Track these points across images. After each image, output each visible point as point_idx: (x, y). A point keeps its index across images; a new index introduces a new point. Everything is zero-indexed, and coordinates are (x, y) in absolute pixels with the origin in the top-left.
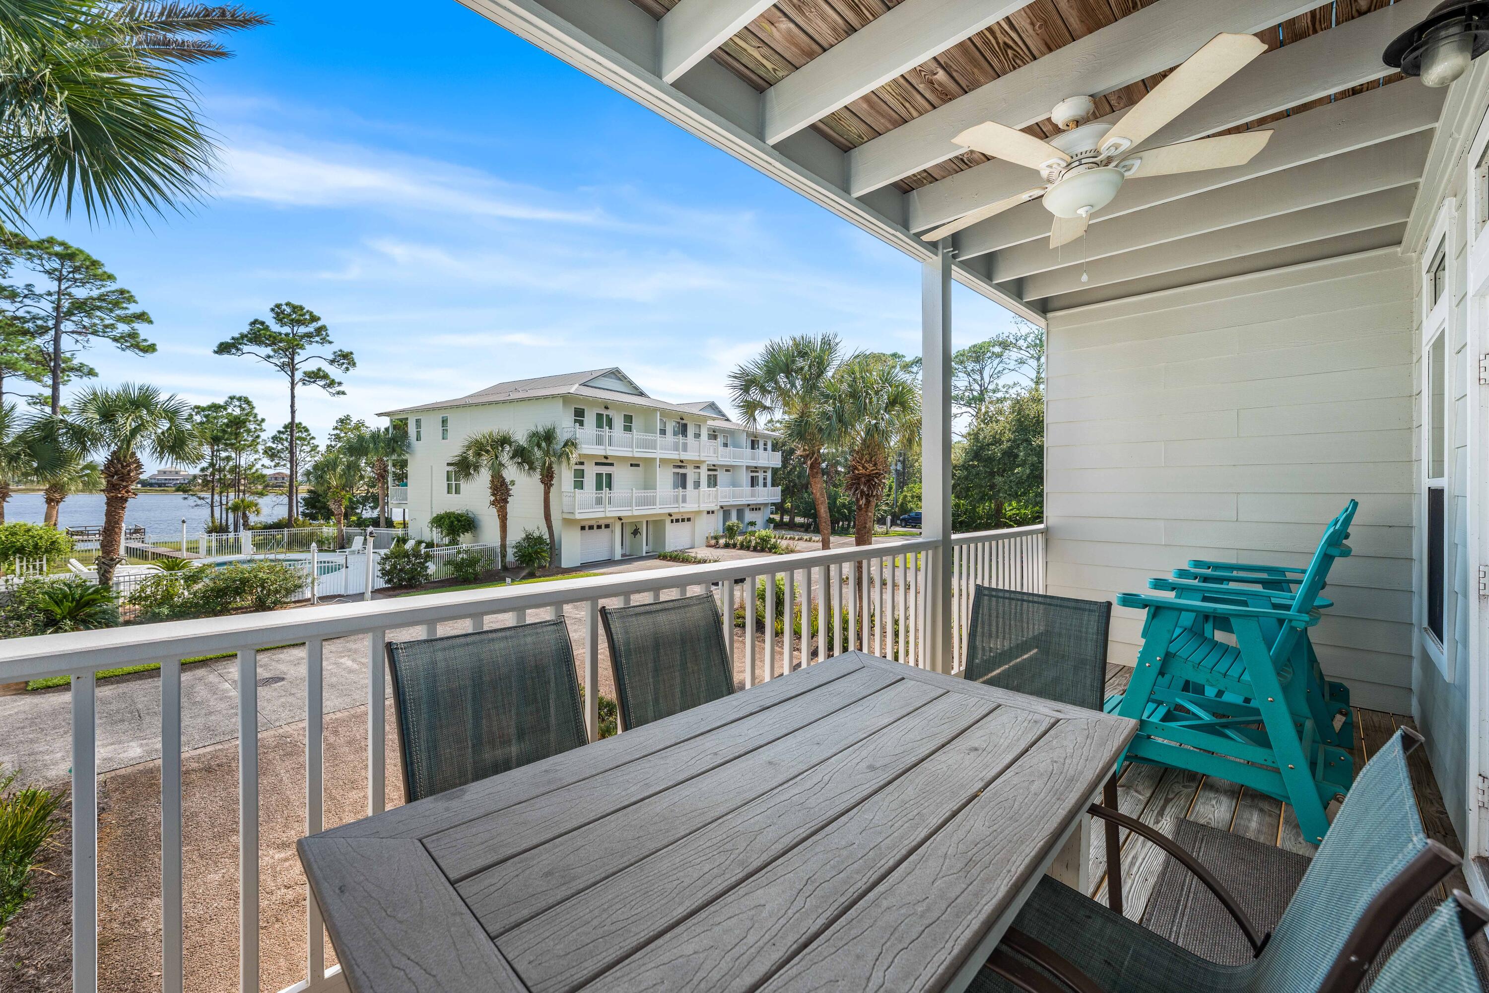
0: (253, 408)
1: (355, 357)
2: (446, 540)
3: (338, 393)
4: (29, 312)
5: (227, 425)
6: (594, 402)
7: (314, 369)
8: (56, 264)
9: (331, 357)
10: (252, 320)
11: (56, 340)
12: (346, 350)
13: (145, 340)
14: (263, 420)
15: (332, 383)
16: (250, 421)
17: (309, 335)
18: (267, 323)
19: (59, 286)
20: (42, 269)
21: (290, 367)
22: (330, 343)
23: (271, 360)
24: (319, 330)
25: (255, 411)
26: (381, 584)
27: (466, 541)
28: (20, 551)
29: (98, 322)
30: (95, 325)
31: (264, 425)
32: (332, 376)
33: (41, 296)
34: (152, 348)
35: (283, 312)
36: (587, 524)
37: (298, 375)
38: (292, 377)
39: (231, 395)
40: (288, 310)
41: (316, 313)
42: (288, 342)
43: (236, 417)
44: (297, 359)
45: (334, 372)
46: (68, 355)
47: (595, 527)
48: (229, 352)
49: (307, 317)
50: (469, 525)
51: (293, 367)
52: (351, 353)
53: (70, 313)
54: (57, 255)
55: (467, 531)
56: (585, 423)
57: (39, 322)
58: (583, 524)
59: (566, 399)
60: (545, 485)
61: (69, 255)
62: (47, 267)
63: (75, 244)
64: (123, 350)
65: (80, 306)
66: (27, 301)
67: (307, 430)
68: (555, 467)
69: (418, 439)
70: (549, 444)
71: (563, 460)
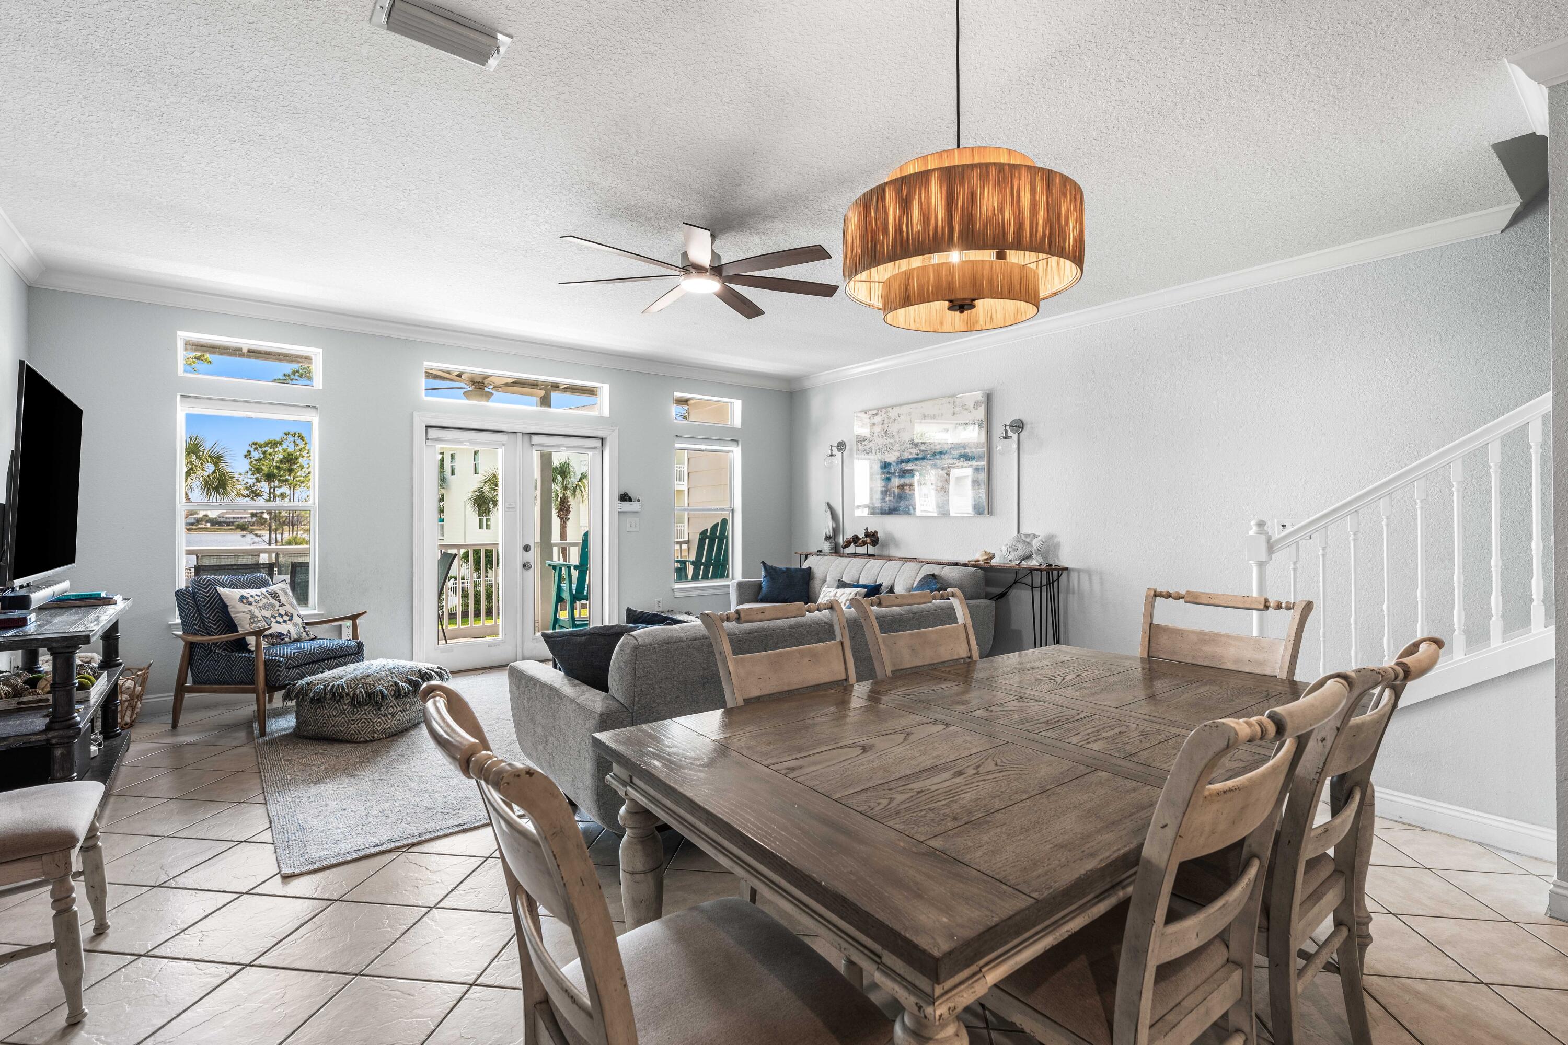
0: (306, 443)
5: (281, 462)
16: (303, 457)
25: (308, 446)
39: (287, 429)
43: (290, 454)
60: (562, 519)
68: (571, 501)
69: (453, 474)
70: (564, 479)
71: (578, 493)
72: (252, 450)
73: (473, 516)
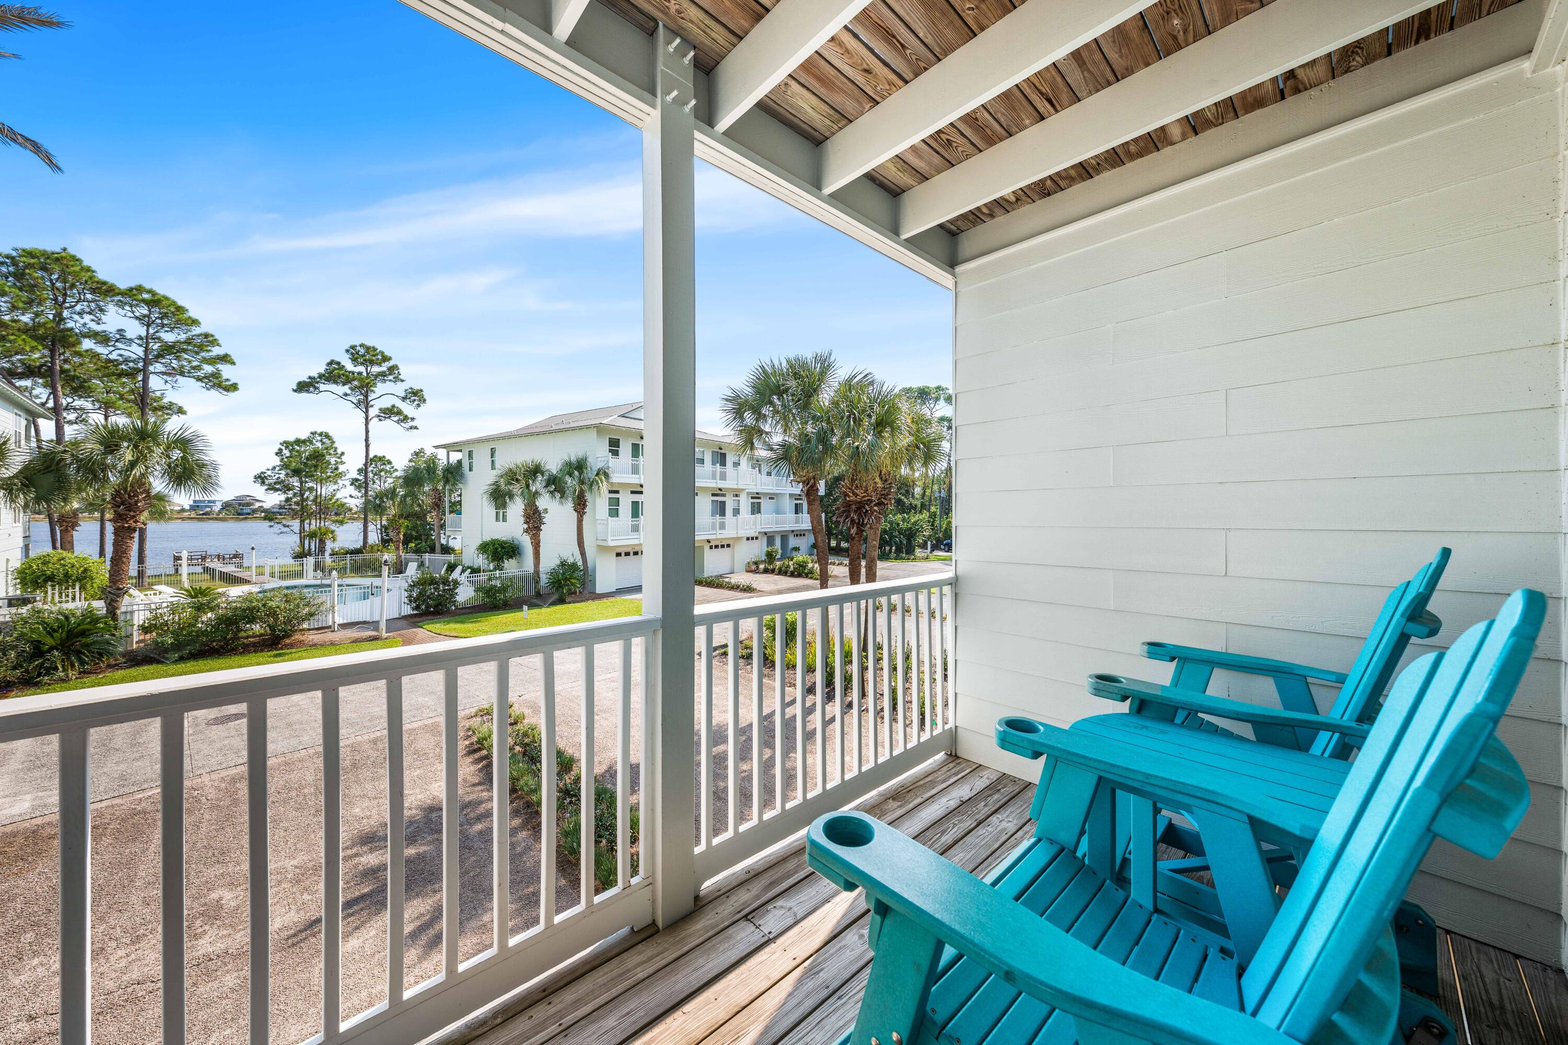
0: (333, 442)
1: (426, 394)
2: (491, 566)
3: (411, 428)
4: (121, 355)
5: (307, 459)
6: (629, 432)
7: (389, 406)
8: (144, 311)
9: (403, 394)
10: (329, 361)
11: (145, 380)
12: (416, 387)
13: (228, 380)
14: (343, 454)
15: (406, 418)
16: (330, 454)
17: (383, 374)
18: (343, 363)
19: (148, 331)
20: (132, 315)
21: (365, 405)
22: (402, 381)
23: (348, 398)
24: (392, 369)
25: (335, 445)
26: (407, 610)
27: (511, 567)
28: (51, 578)
29: (185, 364)
30: (183, 366)
31: (344, 458)
32: (406, 413)
33: (131, 340)
34: (234, 387)
35: (357, 353)
36: (623, 551)
37: (373, 412)
38: (367, 413)
39: (313, 431)
40: (362, 351)
41: (387, 353)
42: (361, 380)
43: (317, 451)
44: (372, 396)
45: (407, 409)
46: (158, 394)
47: (632, 554)
48: (308, 391)
49: (380, 357)
50: (514, 551)
51: (368, 404)
52: (421, 391)
53: (159, 356)
54: (144, 301)
55: (511, 557)
56: (621, 453)
57: (131, 364)
58: (619, 551)
59: (600, 429)
60: (579, 513)
61: (155, 301)
62: (137, 314)
63: (161, 290)
64: (208, 389)
65: (168, 349)
66: (119, 345)
67: (390, 463)
68: (588, 496)
69: (471, 470)
70: (581, 473)
71: (595, 488)
72: (283, 448)
73: (489, 510)
